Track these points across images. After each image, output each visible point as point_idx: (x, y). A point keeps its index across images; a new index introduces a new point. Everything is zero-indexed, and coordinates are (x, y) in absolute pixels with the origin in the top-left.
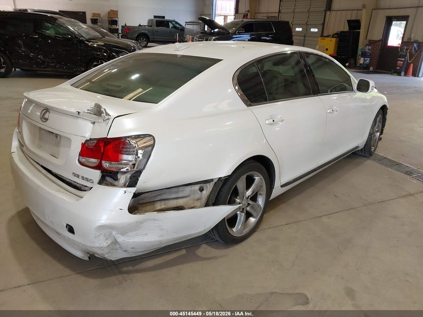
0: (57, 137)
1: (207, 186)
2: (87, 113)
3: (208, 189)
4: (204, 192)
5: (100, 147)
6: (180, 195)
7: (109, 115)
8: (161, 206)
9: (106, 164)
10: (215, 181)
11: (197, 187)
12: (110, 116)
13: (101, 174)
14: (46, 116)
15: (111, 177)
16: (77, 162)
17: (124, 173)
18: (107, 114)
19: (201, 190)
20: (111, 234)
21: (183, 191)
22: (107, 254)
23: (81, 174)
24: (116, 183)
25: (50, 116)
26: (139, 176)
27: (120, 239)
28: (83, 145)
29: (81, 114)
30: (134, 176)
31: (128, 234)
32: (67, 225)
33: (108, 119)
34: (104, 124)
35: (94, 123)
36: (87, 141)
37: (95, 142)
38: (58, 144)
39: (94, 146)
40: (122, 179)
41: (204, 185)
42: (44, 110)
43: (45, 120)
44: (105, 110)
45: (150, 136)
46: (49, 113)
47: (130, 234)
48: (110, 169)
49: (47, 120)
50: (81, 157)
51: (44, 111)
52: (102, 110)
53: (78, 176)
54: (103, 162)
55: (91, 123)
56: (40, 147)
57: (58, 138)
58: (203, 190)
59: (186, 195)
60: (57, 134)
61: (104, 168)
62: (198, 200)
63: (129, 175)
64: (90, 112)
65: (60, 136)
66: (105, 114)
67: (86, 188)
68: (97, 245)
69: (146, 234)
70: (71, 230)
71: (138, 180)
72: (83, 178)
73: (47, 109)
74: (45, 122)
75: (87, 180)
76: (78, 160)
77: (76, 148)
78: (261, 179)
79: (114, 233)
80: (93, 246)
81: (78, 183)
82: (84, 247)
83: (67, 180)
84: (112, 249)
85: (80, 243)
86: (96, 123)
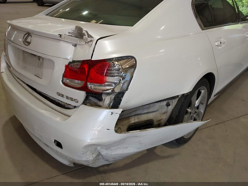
0: (39, 60)
1: (172, 102)
2: (69, 35)
3: (174, 104)
4: (170, 107)
5: (84, 69)
6: (151, 110)
7: (91, 37)
8: (134, 120)
9: (91, 86)
10: (180, 97)
11: (165, 103)
12: (93, 38)
13: (86, 95)
14: (29, 40)
15: (96, 98)
16: (61, 83)
17: (108, 94)
18: (90, 36)
19: (168, 105)
20: (96, 149)
21: (154, 106)
22: (91, 164)
23: (65, 94)
24: (101, 103)
25: (33, 39)
26: (122, 96)
27: (104, 152)
28: (67, 67)
29: (63, 36)
30: (117, 97)
31: (111, 148)
32: (55, 141)
33: (91, 41)
34: (86, 46)
35: (75, 45)
36: (70, 63)
37: (80, 64)
38: (41, 66)
39: (79, 68)
40: (107, 100)
41: (170, 101)
42: (26, 34)
43: (27, 44)
44: (87, 32)
45: (132, 57)
46: (31, 37)
47: (113, 148)
48: (95, 91)
49: (29, 43)
50: (65, 79)
51: (26, 36)
52: (84, 32)
53: (63, 96)
54: (89, 83)
55: (73, 45)
56: (24, 68)
57: (41, 60)
58: (170, 105)
59: (156, 110)
60: (39, 57)
61: (90, 90)
62: (164, 113)
63: (113, 96)
64: (71, 35)
65: (43, 59)
66: (87, 36)
67: (70, 106)
68: (84, 159)
69: (126, 148)
70: (59, 145)
71: (121, 100)
72: (67, 98)
73: (28, 34)
74: (28, 45)
75: (72, 99)
76: (62, 81)
77: (60, 70)
78: (206, 91)
79: (99, 148)
80: (81, 160)
81: (62, 102)
82: (71, 160)
83: (51, 98)
84: (96, 160)
85: (67, 156)
86: (77, 45)
